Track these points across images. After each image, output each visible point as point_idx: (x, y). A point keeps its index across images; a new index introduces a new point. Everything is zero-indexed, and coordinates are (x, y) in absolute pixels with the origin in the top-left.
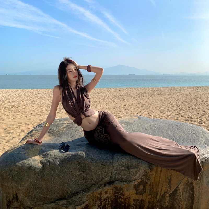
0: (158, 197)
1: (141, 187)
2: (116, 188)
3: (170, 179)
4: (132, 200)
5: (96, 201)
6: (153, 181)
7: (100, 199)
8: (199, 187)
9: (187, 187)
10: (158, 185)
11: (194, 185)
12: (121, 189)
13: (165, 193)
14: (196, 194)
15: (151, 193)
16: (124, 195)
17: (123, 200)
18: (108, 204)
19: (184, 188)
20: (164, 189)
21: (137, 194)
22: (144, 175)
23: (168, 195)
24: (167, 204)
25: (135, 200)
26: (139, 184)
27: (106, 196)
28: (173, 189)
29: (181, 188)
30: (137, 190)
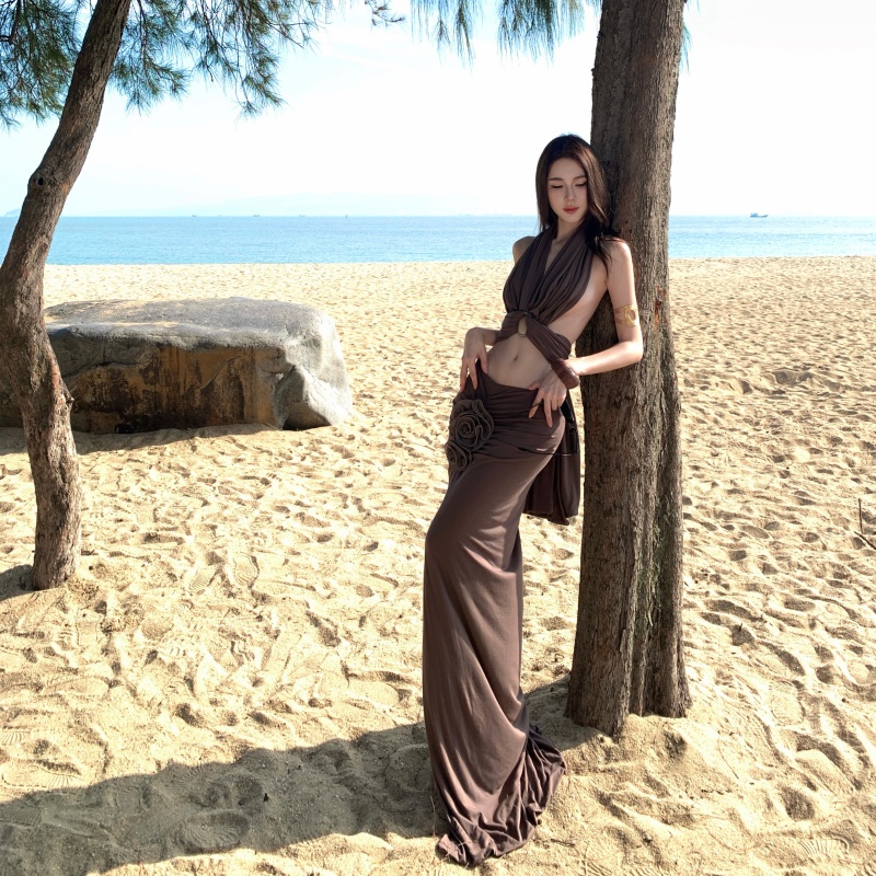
0: (182, 392)
1: (151, 374)
2: (112, 371)
3: (197, 369)
4: (140, 391)
5: (87, 388)
6: (168, 366)
7: (93, 384)
8: (251, 384)
9: (230, 382)
10: (178, 374)
11: (242, 379)
12: (120, 373)
13: (192, 386)
14: (247, 394)
15: (168, 385)
16: (127, 383)
17: (127, 390)
18: (106, 393)
19: (224, 383)
20: (188, 380)
21: (146, 383)
22: (153, 357)
23: (198, 391)
24: (198, 403)
25: (144, 391)
26: (147, 369)
27: (99, 381)
28: (205, 384)
29: (219, 382)
30: (145, 377)
